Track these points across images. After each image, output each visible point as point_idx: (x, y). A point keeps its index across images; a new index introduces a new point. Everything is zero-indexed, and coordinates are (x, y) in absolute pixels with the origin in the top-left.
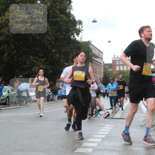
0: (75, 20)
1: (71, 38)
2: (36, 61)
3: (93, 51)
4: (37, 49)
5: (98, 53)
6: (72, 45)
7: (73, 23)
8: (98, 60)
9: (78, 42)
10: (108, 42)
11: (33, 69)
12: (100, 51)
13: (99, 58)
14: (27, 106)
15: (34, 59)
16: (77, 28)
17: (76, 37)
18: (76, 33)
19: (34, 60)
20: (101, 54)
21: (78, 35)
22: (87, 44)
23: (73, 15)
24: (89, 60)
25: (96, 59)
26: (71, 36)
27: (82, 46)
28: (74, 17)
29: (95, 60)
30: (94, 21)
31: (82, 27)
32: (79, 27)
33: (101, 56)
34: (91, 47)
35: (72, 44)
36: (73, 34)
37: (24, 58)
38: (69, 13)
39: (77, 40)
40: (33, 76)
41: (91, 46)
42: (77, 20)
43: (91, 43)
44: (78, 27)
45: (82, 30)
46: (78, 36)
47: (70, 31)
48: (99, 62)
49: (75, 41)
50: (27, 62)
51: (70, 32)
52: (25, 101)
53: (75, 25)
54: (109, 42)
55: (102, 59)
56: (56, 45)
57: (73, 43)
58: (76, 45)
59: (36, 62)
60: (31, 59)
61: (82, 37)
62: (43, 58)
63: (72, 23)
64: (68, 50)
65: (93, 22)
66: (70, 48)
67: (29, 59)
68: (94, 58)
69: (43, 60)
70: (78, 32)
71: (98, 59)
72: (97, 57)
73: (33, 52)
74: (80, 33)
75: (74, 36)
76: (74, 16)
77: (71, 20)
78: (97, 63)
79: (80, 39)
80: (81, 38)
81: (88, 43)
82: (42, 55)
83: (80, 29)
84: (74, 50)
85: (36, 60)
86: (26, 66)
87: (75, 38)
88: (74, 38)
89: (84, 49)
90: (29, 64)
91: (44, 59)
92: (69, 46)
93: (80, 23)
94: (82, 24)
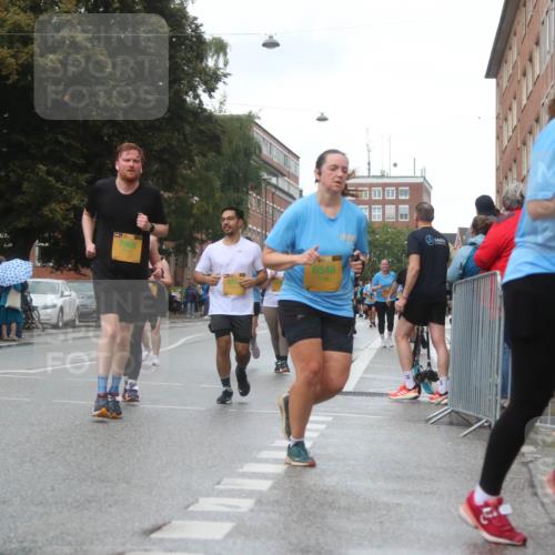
0: (200, 39)
1: (185, 101)
2: (57, 182)
3: (265, 151)
4: (60, 138)
5: (282, 157)
6: (187, 129)
7: (195, 47)
8: (282, 183)
9: (210, 118)
10: (319, 119)
11: (46, 211)
12: (290, 151)
13: (283, 175)
14: (23, 341)
15: (48, 173)
16: (207, 66)
17: (204, 97)
18: (205, 83)
19: (50, 178)
20: (292, 162)
21: (210, 90)
22: (242, 124)
23: (195, 19)
24: (250, 184)
25: (274, 180)
26: (187, 94)
27: (224, 132)
28: (197, 27)
29: (269, 184)
30: (271, 44)
31: (226, 64)
32: (217, 61)
33: (292, 170)
34: (255, 135)
35: (190, 123)
36: (194, 89)
37: (13, 171)
38: (179, 10)
39: (206, 110)
40: (47, 235)
41: (256, 133)
42: (208, 37)
43: (257, 121)
44: (210, 62)
45: (225, 76)
46: (211, 96)
47: (183, 76)
48: (286, 189)
49: (200, 114)
50: (25, 185)
51: (181, 79)
52: (14, 326)
53: (201, 57)
54: (322, 119)
55: (296, 179)
56: (131, 127)
57: (191, 119)
58: (202, 128)
59: (59, 185)
60: (40, 174)
61: (225, 101)
62: (83, 170)
63: (191, 47)
64: (175, 143)
65: (264, 45)
66: (182, 137)
67: (31, 175)
68: (265, 176)
69: (83, 179)
70: (212, 80)
71: (280, 179)
72: (277, 172)
73: (46, 149)
74: (220, 85)
75: (197, 96)
76: (198, 22)
77: (186, 38)
78: (278, 193)
79: (217, 106)
80: (221, 103)
81: (246, 123)
82: (80, 161)
83: (219, 69)
84: (195, 146)
85: (58, 178)
86: (19, 199)
87: (201, 101)
88: (197, 102)
89: (230, 142)
90: (32, 190)
91: (87, 176)
92: (178, 130)
93: (220, 47)
94: (225, 54)
